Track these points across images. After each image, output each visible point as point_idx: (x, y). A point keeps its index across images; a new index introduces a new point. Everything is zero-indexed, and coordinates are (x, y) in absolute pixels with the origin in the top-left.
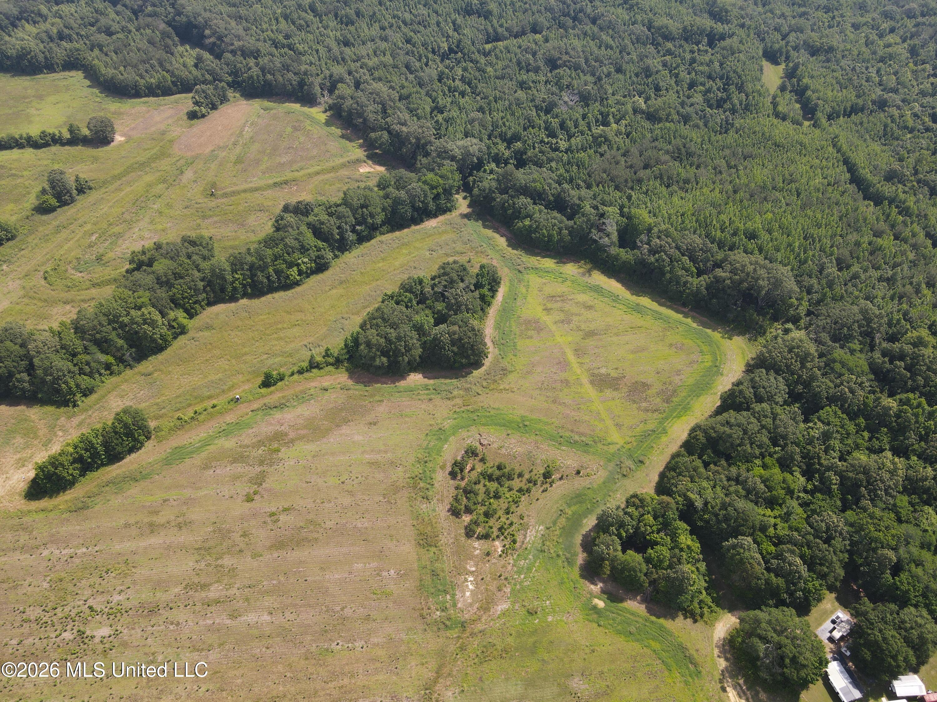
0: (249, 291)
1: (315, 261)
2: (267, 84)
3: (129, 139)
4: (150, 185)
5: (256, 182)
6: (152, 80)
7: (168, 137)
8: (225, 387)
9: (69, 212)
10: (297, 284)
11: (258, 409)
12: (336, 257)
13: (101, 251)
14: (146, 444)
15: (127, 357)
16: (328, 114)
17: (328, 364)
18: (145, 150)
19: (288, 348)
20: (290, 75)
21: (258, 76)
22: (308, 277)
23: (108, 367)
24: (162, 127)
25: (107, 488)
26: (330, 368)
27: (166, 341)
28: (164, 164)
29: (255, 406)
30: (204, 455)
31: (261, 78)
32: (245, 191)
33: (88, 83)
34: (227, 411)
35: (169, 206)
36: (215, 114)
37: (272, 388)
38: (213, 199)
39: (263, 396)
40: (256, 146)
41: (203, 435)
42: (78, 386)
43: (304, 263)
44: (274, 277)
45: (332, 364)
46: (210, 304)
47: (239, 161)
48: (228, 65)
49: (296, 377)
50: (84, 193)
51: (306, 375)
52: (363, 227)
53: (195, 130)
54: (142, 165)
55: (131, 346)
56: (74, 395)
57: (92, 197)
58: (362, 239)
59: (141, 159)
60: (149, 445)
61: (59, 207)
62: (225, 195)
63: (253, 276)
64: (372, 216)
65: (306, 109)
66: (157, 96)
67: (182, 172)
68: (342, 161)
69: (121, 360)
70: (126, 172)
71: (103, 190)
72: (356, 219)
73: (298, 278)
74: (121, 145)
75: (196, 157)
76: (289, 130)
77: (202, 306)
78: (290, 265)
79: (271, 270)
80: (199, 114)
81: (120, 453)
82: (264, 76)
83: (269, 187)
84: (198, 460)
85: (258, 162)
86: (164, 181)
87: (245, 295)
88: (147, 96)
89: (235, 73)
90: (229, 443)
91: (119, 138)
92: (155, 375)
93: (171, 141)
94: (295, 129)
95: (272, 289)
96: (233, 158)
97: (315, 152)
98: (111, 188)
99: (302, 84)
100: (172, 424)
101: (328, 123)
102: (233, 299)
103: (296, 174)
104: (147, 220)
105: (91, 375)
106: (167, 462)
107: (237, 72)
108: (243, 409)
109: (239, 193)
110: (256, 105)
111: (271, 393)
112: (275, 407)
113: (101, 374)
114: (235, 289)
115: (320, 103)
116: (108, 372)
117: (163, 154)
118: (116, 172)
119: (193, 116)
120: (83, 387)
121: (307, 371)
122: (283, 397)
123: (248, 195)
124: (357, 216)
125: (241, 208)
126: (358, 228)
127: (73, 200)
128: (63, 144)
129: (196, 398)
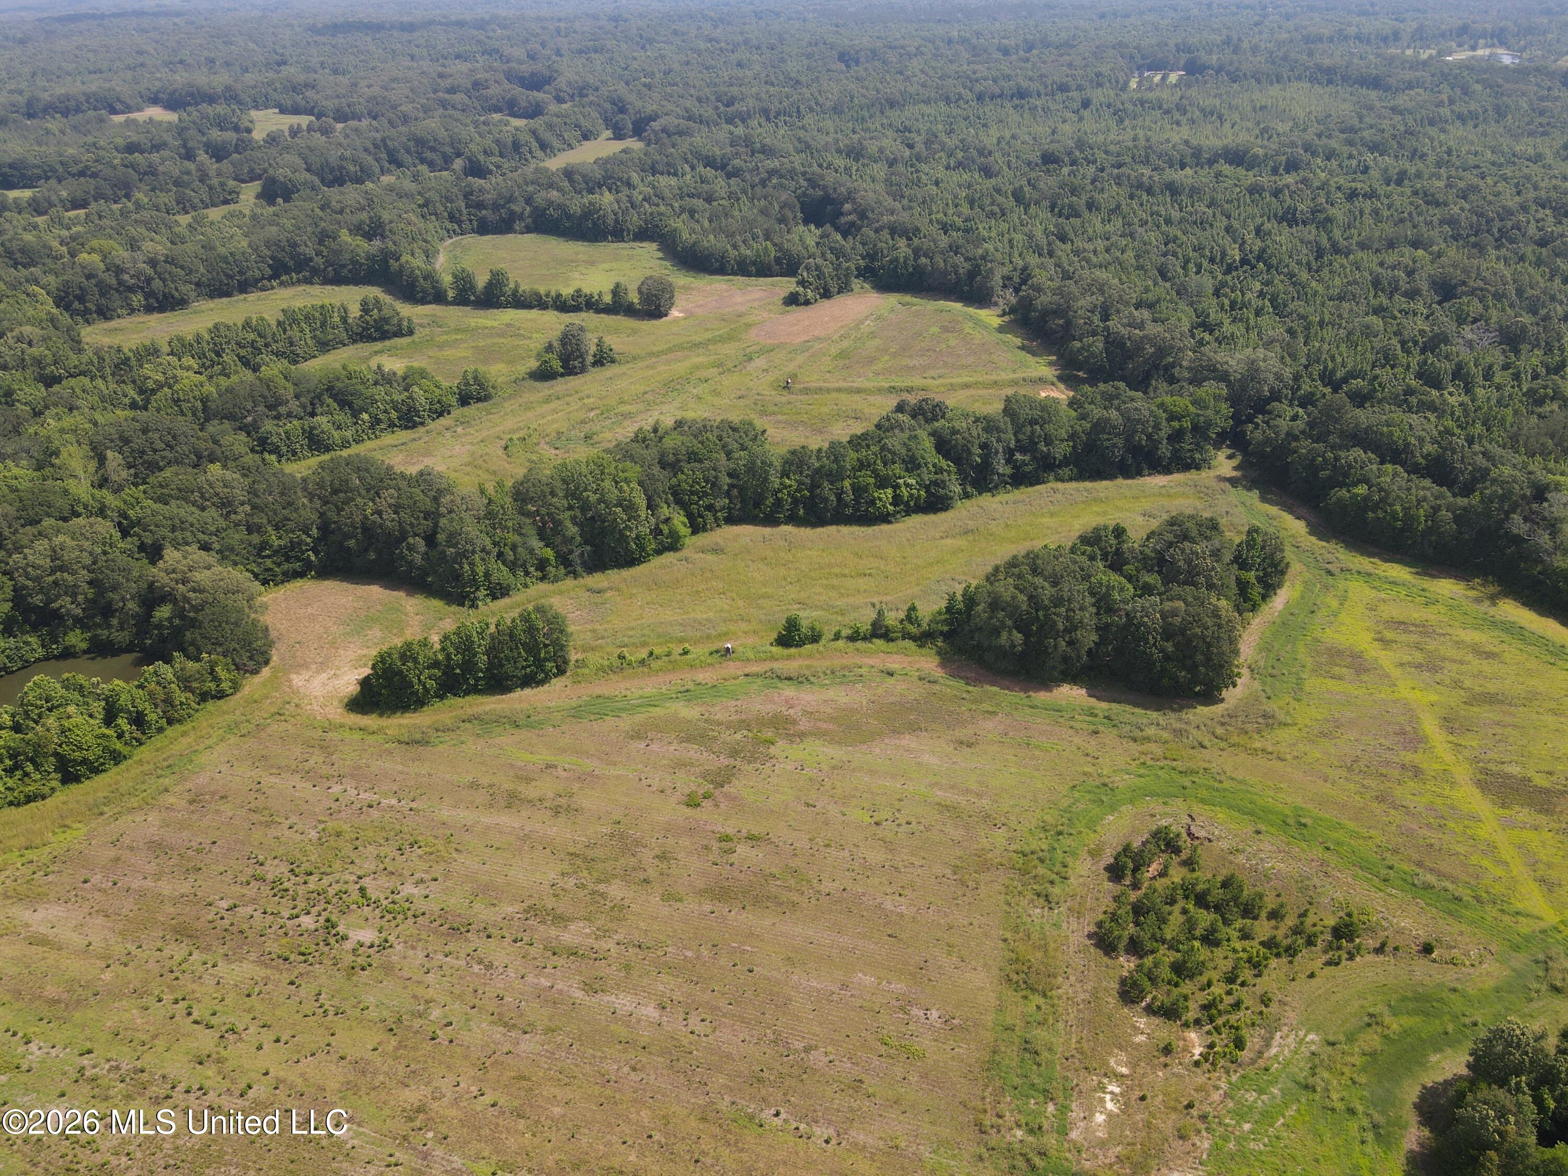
0: (801, 512)
1: (927, 488)
2: (919, 271)
3: (690, 314)
4: (697, 367)
5: (859, 383)
6: (748, 252)
7: (747, 319)
8: (713, 633)
9: (573, 382)
10: (885, 518)
11: (757, 675)
12: (967, 496)
13: (594, 429)
14: (554, 681)
15: (575, 557)
16: (1007, 318)
17: (907, 636)
18: (707, 330)
19: (841, 603)
20: (959, 259)
21: (906, 258)
22: (908, 513)
23: (542, 565)
24: (743, 309)
25: (468, 725)
26: (908, 643)
27: (643, 549)
28: (729, 350)
29: (754, 668)
30: (639, 718)
31: (911, 262)
32: (839, 390)
33: (660, 255)
34: (704, 666)
35: (715, 393)
36: (826, 303)
37: (793, 650)
38: (785, 393)
39: (773, 658)
40: (877, 342)
41: (650, 690)
42: (487, 575)
43: (907, 485)
44: (849, 497)
45: (914, 638)
46: (731, 520)
47: (842, 355)
48: (864, 244)
49: (841, 643)
50: (602, 365)
51: (860, 644)
52: (1027, 458)
53: (789, 317)
54: (697, 345)
55: (586, 542)
56: (477, 589)
57: (610, 371)
58: (1020, 479)
59: (698, 339)
60: (557, 684)
61: (562, 375)
62: (806, 391)
63: (814, 486)
64: (1048, 441)
65: (971, 310)
66: (749, 275)
67: (751, 359)
68: (1012, 376)
69: (564, 561)
70: (671, 350)
71: (630, 365)
72: (1018, 441)
73: (891, 508)
74: (677, 320)
75: (780, 345)
76: (935, 329)
77: (716, 519)
78: (883, 482)
79: (847, 483)
80: (802, 299)
81: (509, 677)
82: (915, 260)
83: (880, 390)
84: (626, 723)
85: (871, 360)
86: (720, 365)
87: (793, 519)
88: (734, 273)
89: (871, 256)
90: (688, 712)
91: (675, 313)
92: (608, 594)
93: (748, 326)
94: (945, 329)
95: (839, 518)
96: (834, 351)
97: (970, 360)
98: (641, 364)
99: (973, 274)
100: (606, 663)
101: (1001, 329)
102: (771, 520)
103: (929, 382)
104: (676, 404)
105: (512, 567)
106: (576, 713)
107: (876, 253)
108: (731, 668)
109: (828, 391)
110: (892, 300)
111: (789, 657)
112: (789, 679)
113: (527, 573)
114: (779, 502)
115: (996, 304)
116: (539, 574)
117: (730, 338)
118: (655, 349)
119: (792, 300)
120: (494, 579)
121: (865, 639)
122: (808, 667)
123: (843, 396)
124: (1021, 436)
125: (825, 410)
126: (1018, 456)
127: (583, 370)
128: (599, 311)
129: (659, 636)
